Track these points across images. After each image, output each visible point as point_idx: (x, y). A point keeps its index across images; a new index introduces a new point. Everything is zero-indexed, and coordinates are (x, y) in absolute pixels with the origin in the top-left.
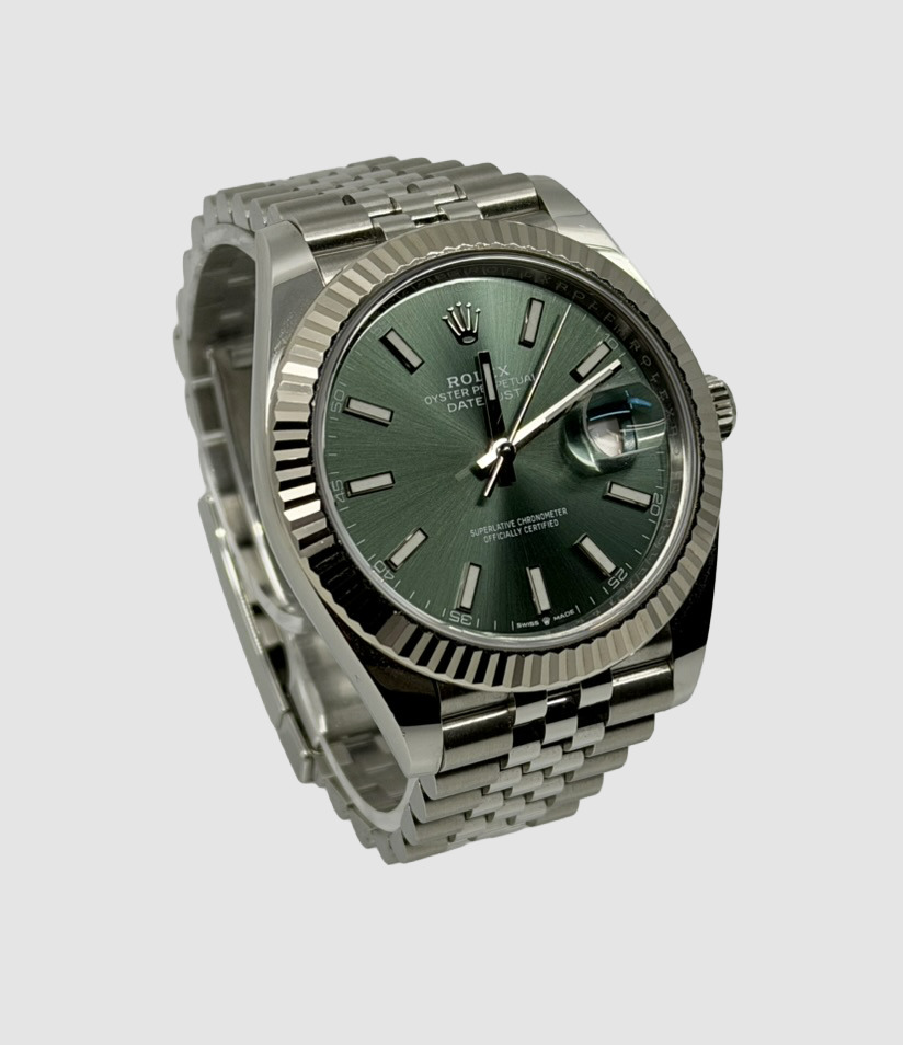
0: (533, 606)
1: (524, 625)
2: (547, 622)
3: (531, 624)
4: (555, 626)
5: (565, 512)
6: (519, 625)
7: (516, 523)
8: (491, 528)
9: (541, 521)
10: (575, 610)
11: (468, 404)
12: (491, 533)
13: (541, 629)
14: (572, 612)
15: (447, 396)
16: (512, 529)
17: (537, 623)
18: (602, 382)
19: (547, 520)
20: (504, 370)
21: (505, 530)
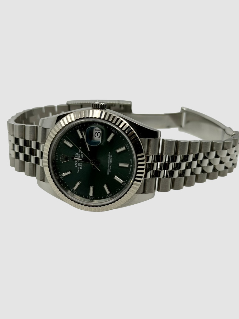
0: (127, 167)
1: (130, 171)
2: (131, 166)
5: (110, 153)
10: (131, 159)
11: (81, 164)
12: (109, 170)
15: (78, 168)
16: (110, 165)
17: (131, 168)
19: (110, 157)
20: (77, 154)
21: (109, 167)
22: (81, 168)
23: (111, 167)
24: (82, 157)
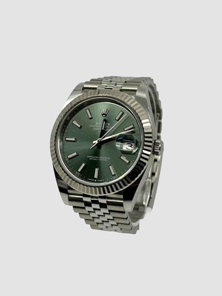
0: (94, 176)
1: (91, 180)
2: (95, 181)
3: (92, 180)
4: (97, 182)
5: (109, 159)
6: (89, 179)
7: (98, 157)
8: (92, 157)
9: (103, 159)
10: (103, 180)
11: (98, 129)
12: (92, 158)
13: (94, 182)
14: (102, 181)
15: (95, 126)
16: (97, 158)
17: (93, 180)
18: (128, 133)
19: (105, 159)
20: (109, 124)
21: (95, 158)
22: (95, 129)
23: (95, 159)
24: (105, 130)
